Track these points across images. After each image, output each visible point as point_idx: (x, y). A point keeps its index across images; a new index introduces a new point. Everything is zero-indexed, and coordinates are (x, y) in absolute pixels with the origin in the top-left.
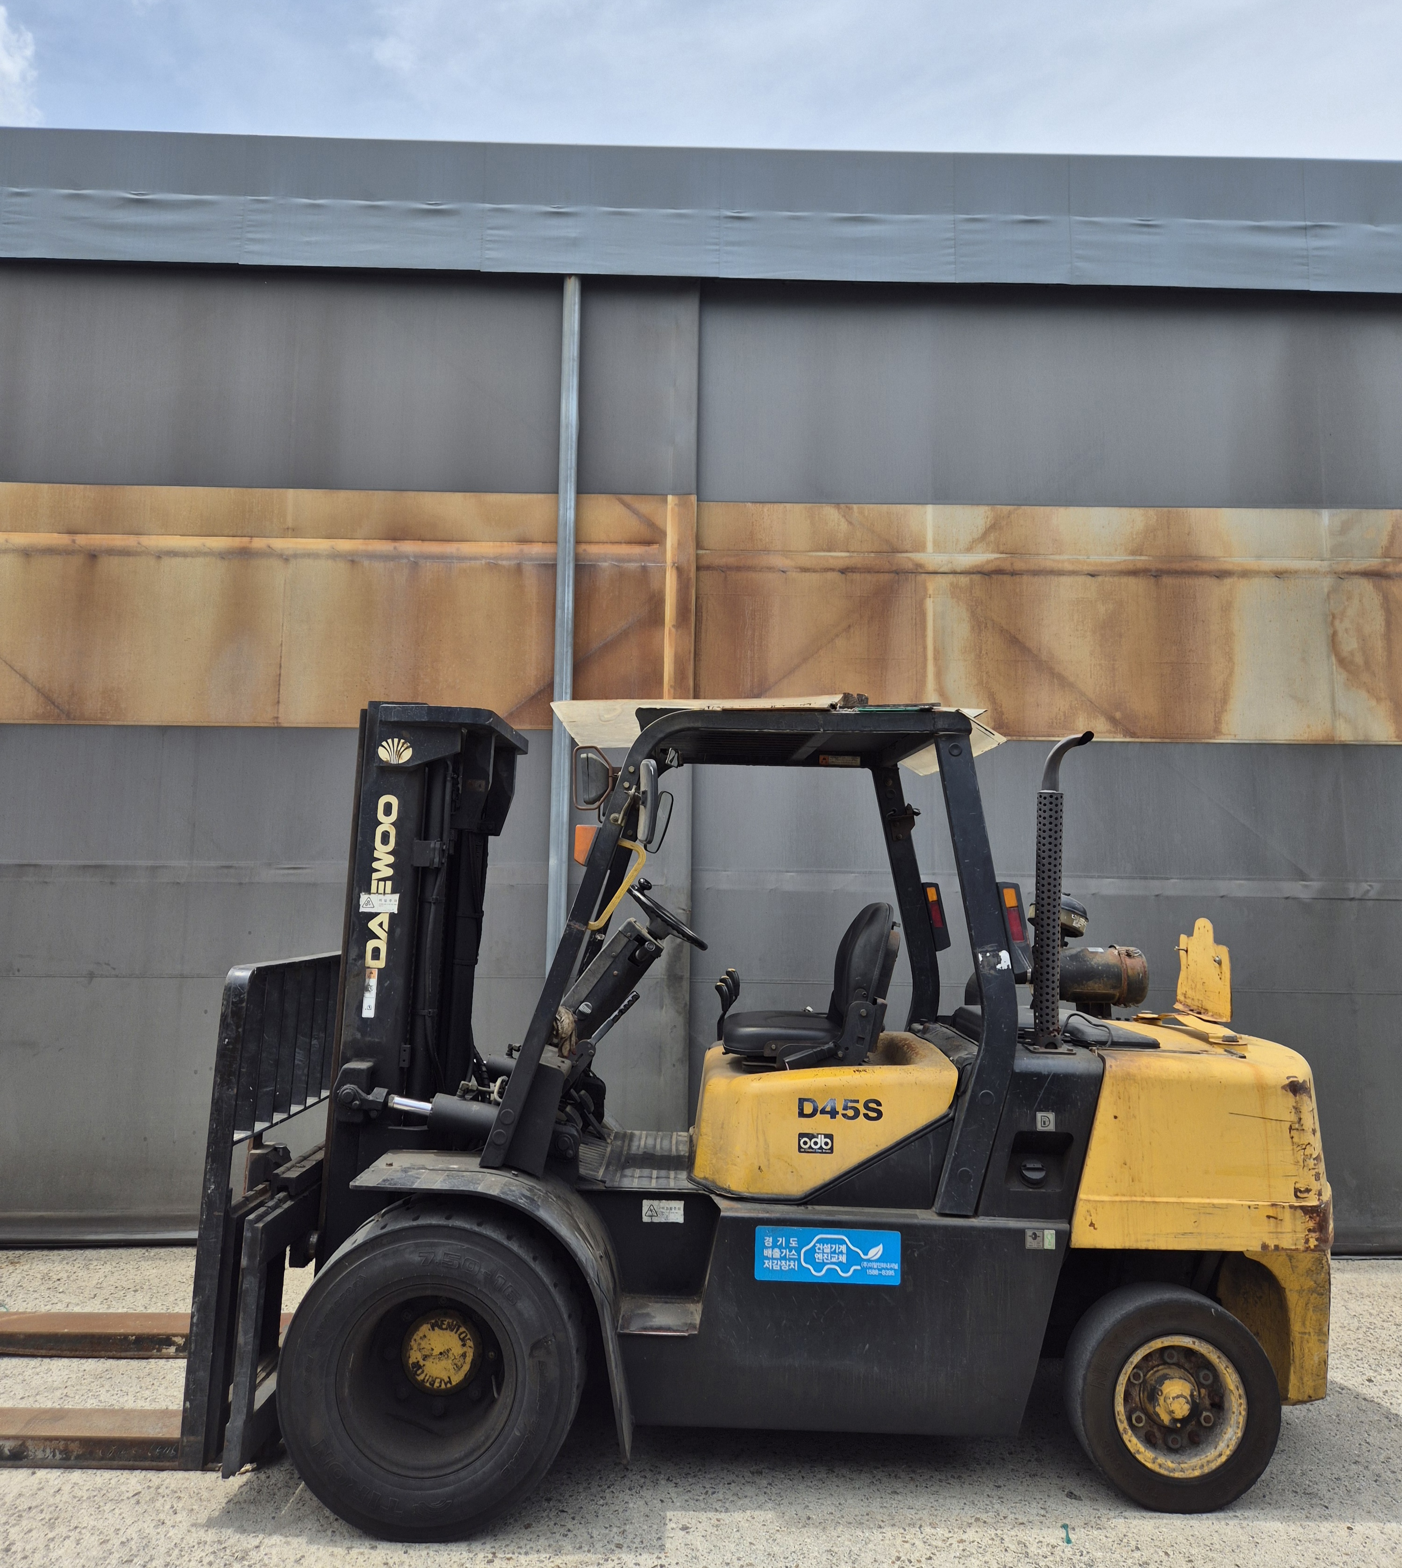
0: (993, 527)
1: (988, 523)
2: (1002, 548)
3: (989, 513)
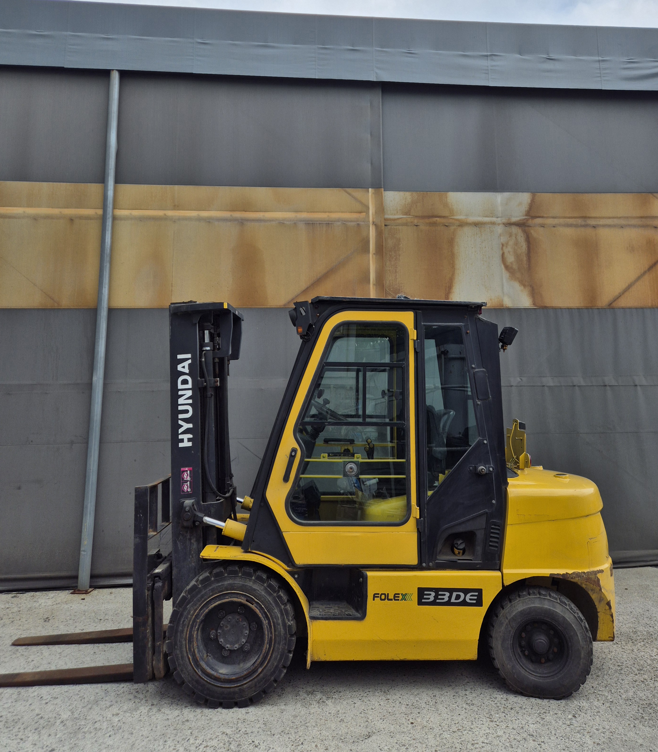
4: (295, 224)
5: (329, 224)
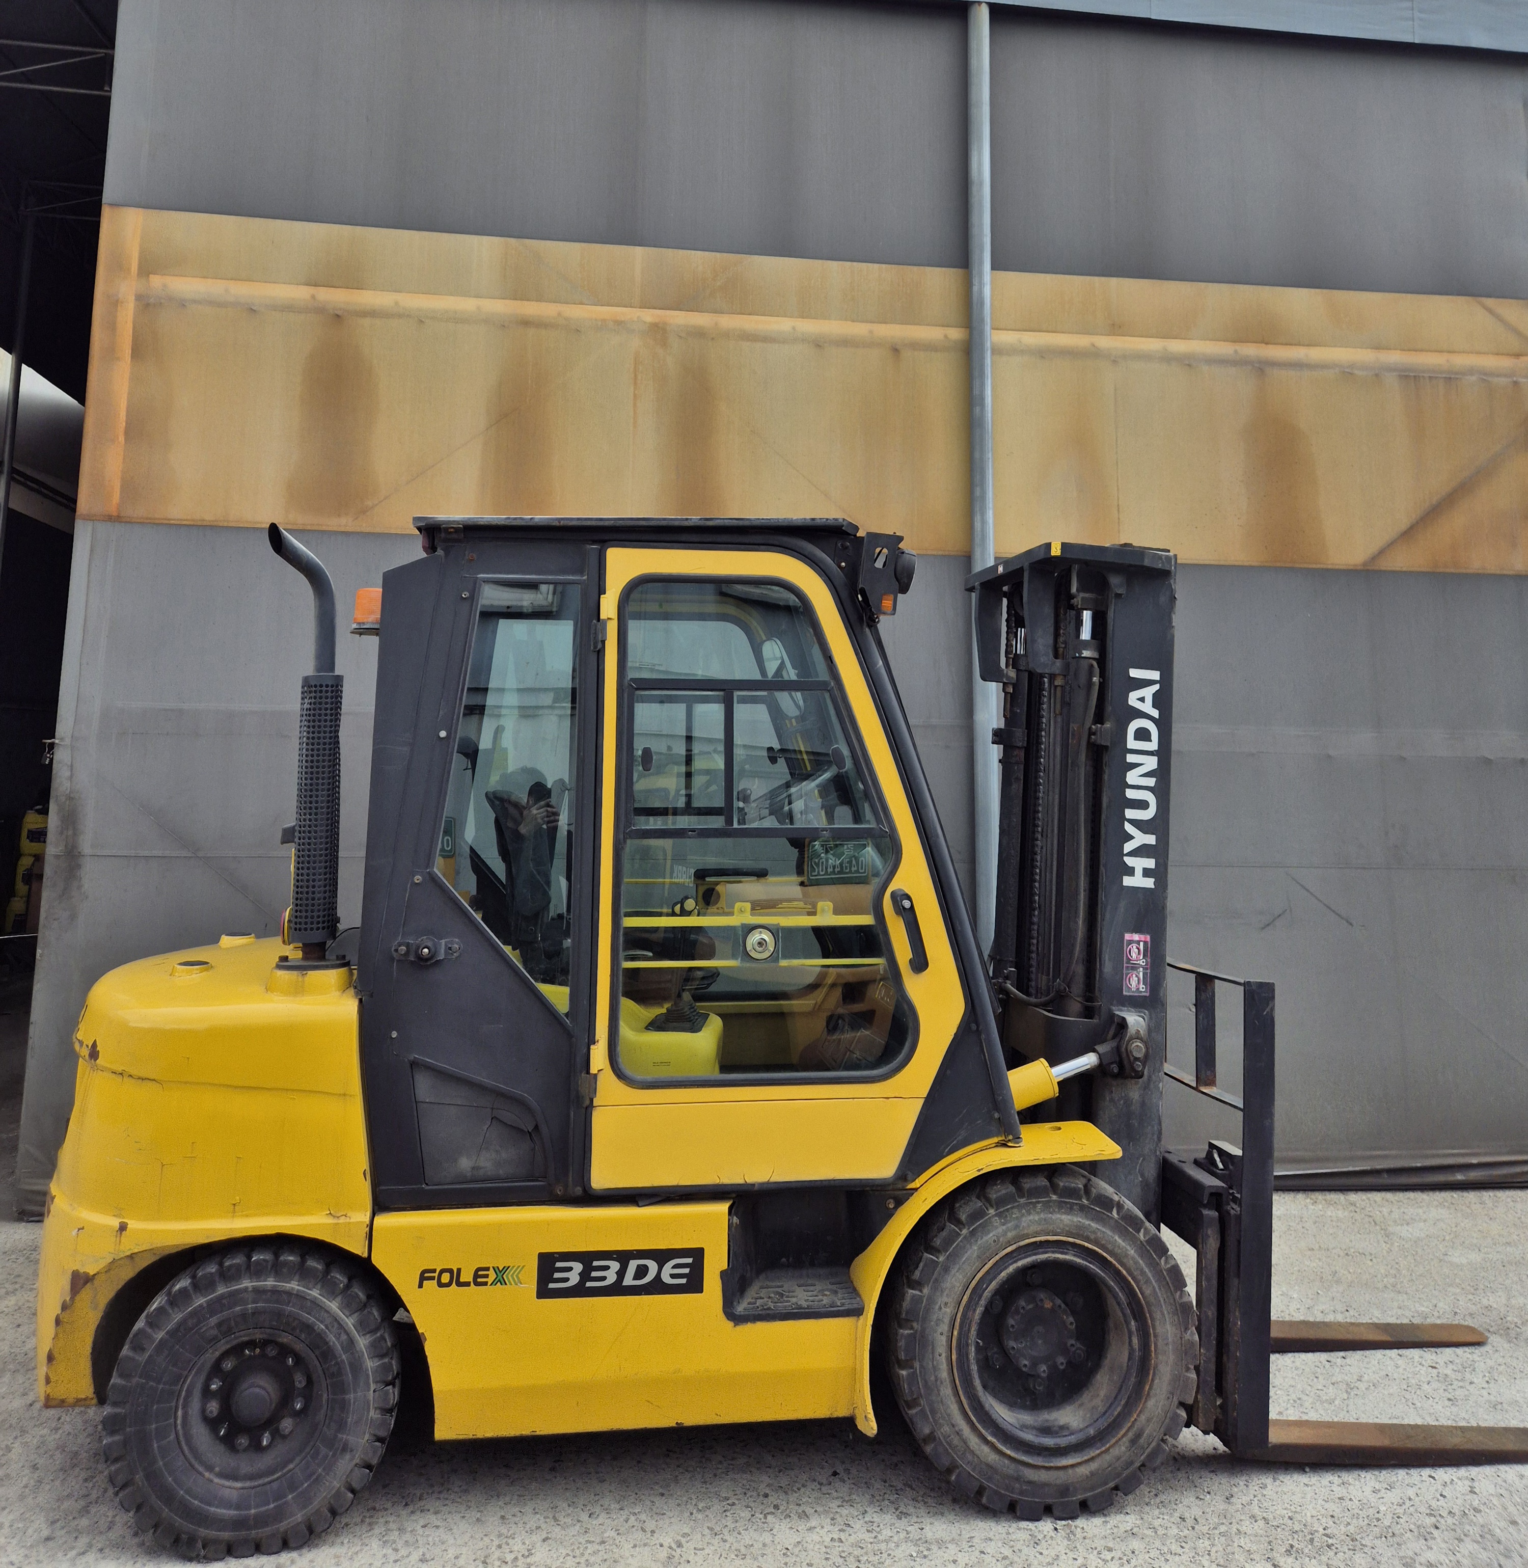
4: (1377, 374)
5: (1451, 378)
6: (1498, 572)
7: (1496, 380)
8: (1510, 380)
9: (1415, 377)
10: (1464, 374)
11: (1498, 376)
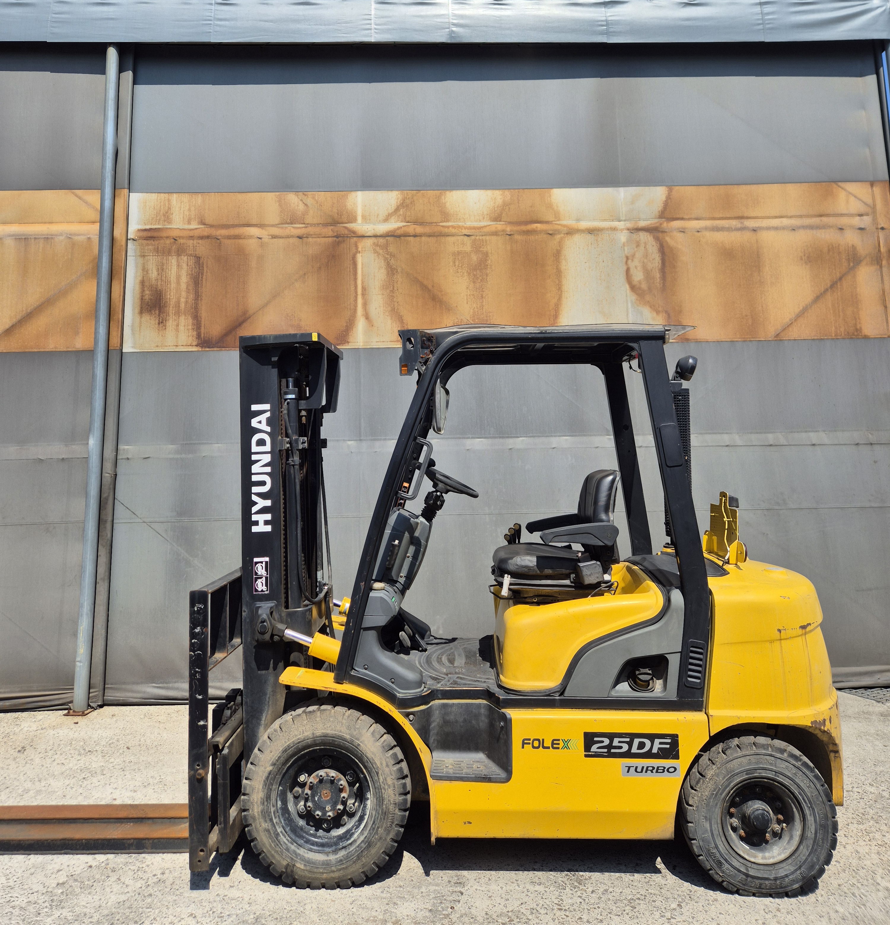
0: (402, 205)
1: (399, 202)
2: (408, 219)
3: (399, 196)
6: (65, 350)
7: (76, 238)
8: (85, 237)
9: (25, 238)
10: (56, 235)
11: (78, 235)
